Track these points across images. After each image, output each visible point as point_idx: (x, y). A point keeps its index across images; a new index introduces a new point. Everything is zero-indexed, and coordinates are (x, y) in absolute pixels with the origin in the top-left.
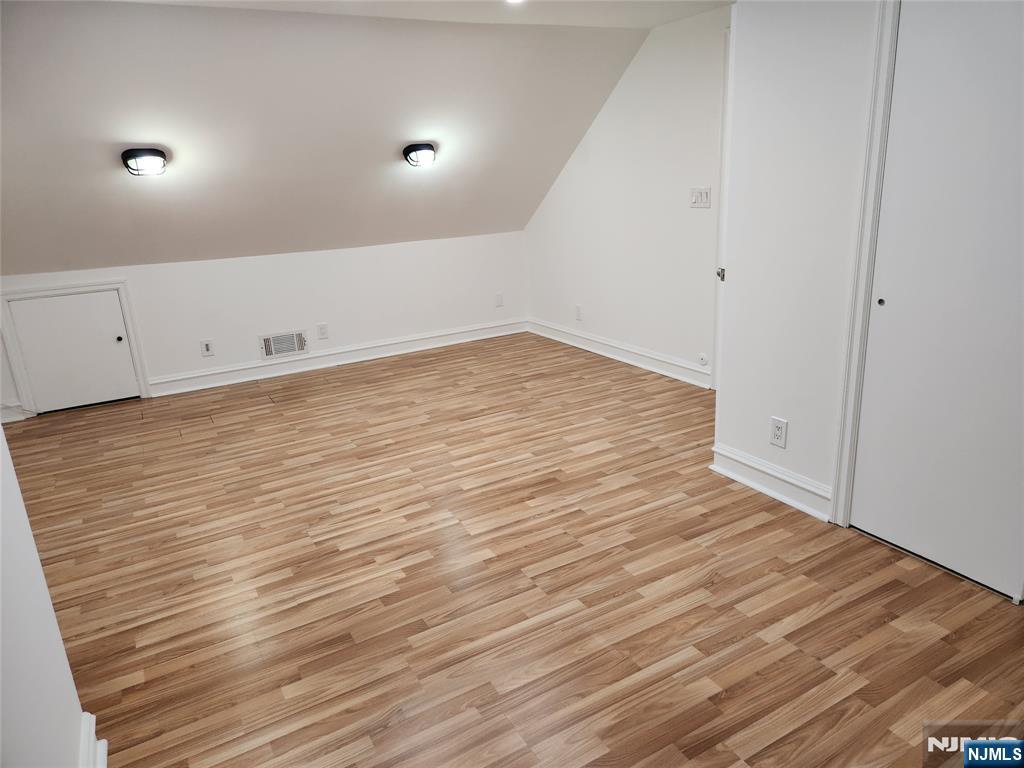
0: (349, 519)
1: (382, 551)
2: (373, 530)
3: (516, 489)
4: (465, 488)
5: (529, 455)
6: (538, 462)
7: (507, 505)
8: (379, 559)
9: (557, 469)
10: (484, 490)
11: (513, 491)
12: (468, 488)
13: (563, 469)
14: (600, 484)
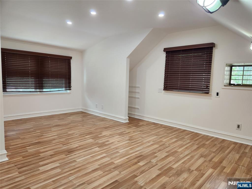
0: (123, 140)
1: (108, 136)
2: (115, 138)
3: (82, 149)
4: (97, 148)
5: (78, 160)
6: (74, 158)
7: (84, 145)
8: (108, 135)
9: (67, 156)
10: (91, 148)
11: (83, 148)
12: (96, 148)
13: (65, 156)
14: (54, 152)
